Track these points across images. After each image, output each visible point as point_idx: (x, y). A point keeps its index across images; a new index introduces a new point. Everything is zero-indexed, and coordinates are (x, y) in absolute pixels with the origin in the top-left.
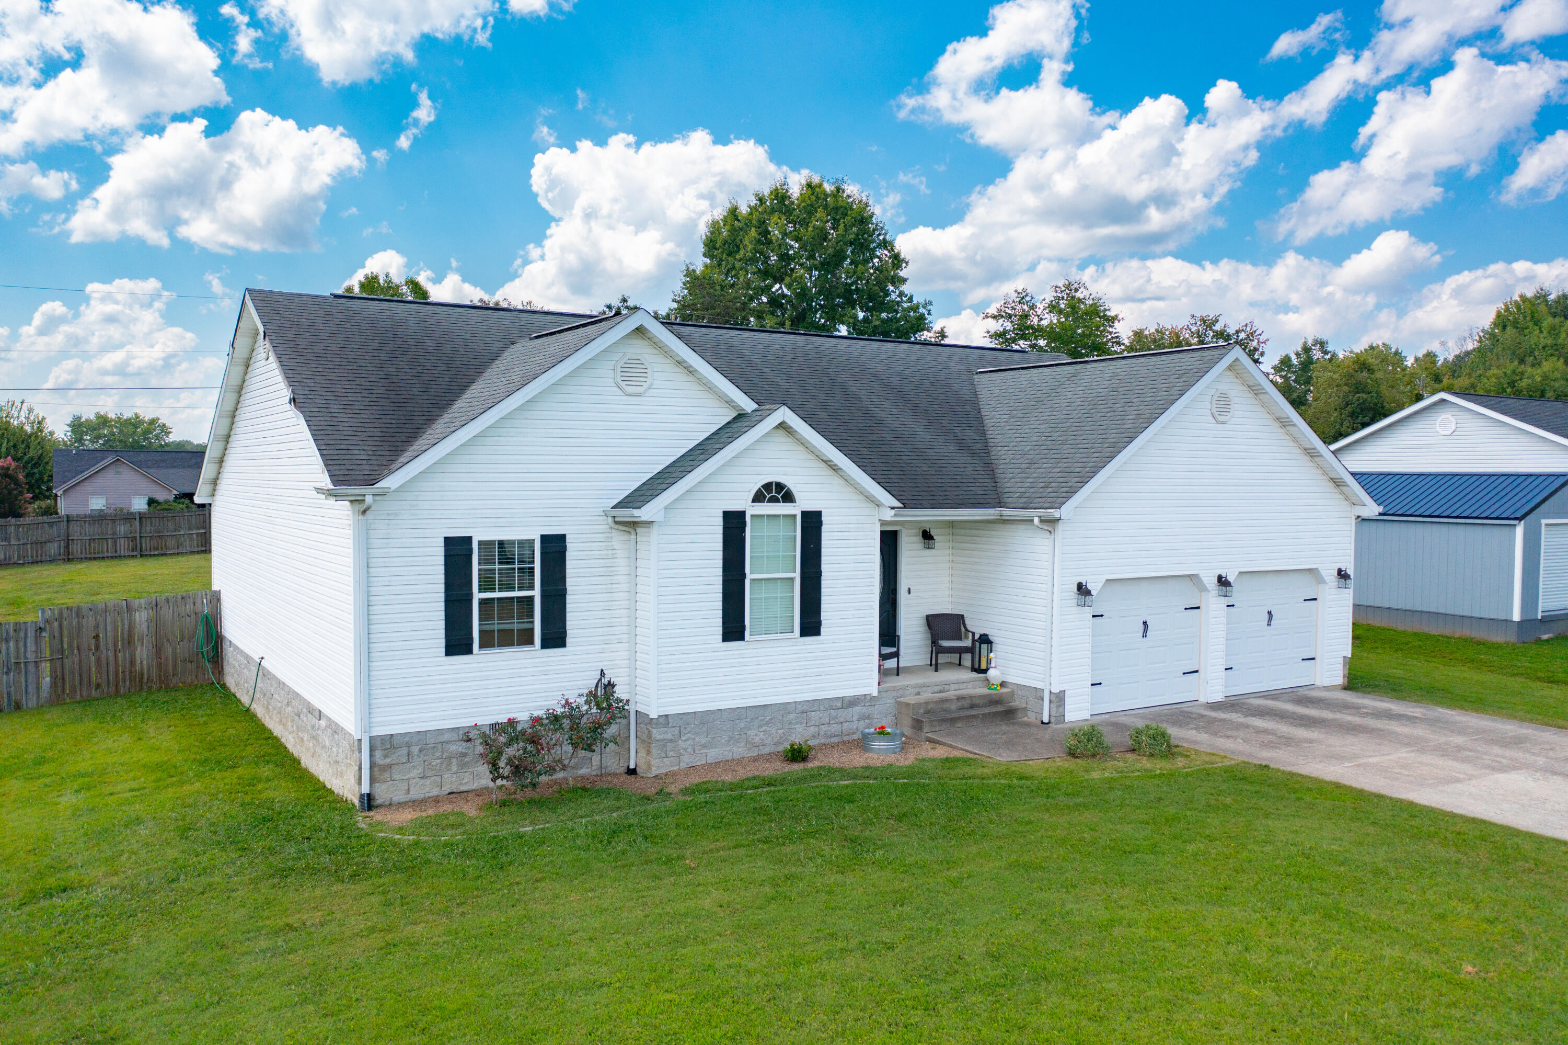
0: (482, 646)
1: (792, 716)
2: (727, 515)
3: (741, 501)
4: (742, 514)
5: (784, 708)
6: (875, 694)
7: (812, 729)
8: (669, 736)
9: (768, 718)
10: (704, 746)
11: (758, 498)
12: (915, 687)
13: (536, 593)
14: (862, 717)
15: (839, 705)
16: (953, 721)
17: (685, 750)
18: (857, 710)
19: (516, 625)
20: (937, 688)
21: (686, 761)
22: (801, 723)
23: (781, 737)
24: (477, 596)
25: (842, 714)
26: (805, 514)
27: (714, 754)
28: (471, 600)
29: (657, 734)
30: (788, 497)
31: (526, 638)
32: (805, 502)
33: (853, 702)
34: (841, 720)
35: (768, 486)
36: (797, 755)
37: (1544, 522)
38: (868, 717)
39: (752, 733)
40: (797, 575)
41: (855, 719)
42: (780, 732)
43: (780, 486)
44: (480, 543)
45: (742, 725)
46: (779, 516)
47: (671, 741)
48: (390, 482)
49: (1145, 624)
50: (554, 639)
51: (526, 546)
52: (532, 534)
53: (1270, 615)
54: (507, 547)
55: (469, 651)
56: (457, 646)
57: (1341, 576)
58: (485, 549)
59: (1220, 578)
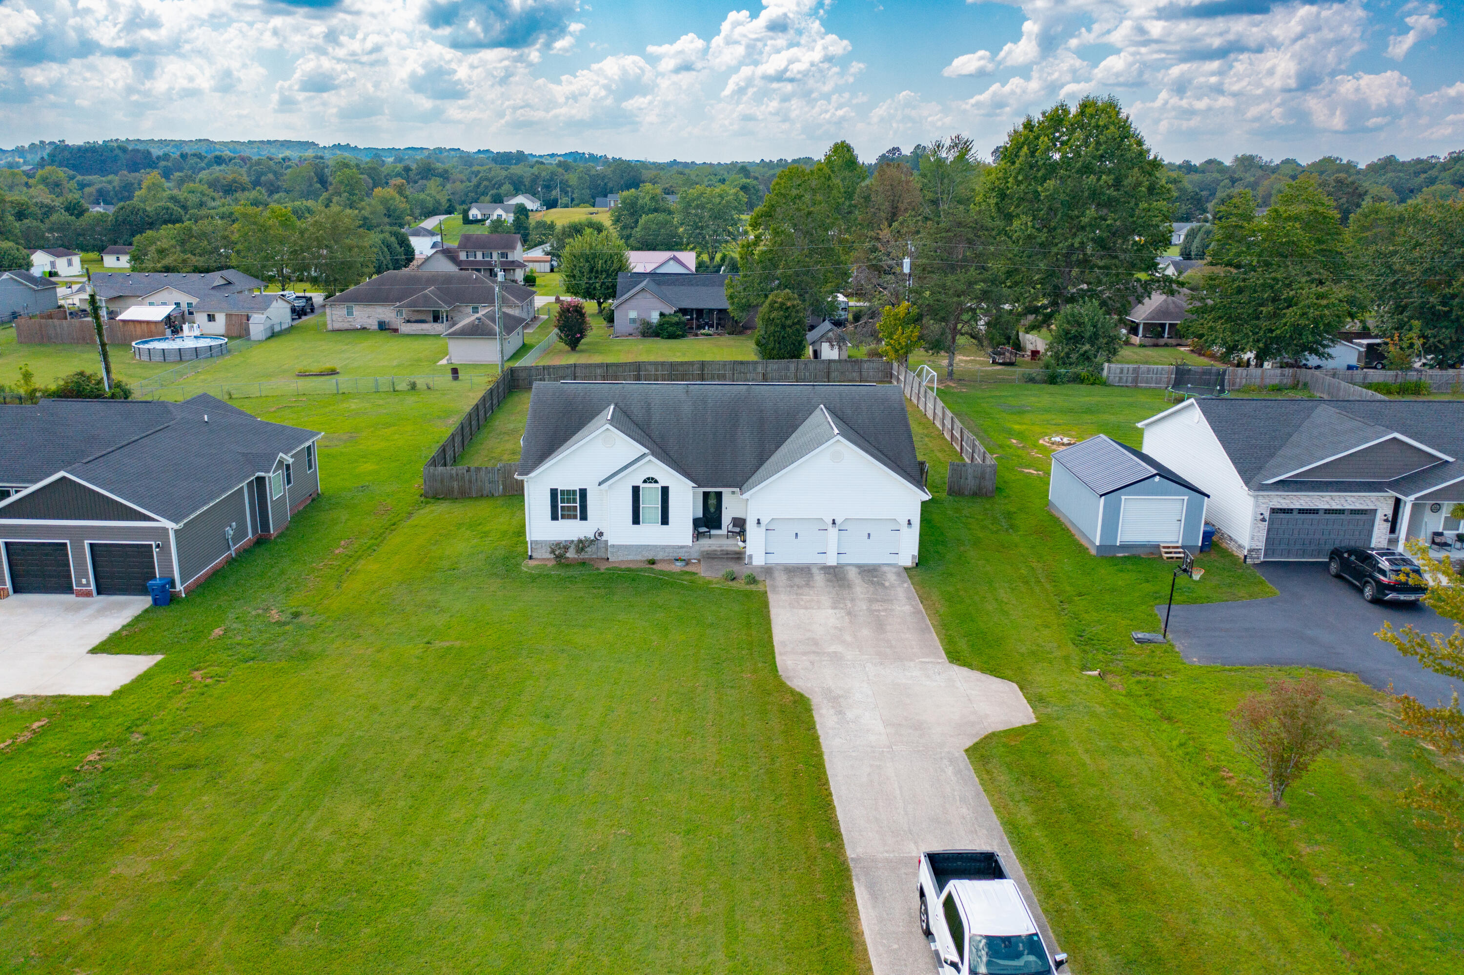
0: (562, 518)
1: (658, 549)
2: (633, 487)
3: (639, 482)
4: (639, 487)
5: (656, 546)
6: (690, 545)
7: (666, 554)
10: (627, 555)
11: (645, 481)
12: (709, 544)
13: (578, 505)
14: (686, 552)
15: (677, 547)
16: (713, 558)
17: (622, 555)
18: (684, 550)
19: (572, 513)
20: (718, 546)
21: (620, 558)
22: (662, 552)
23: (654, 555)
24: (560, 505)
25: (678, 550)
26: (662, 487)
27: (630, 558)
28: (558, 505)
30: (656, 482)
31: (575, 517)
32: (663, 483)
33: (682, 547)
34: (678, 552)
35: (648, 479)
36: (652, 562)
37: (1123, 498)
39: (643, 553)
40: (660, 506)
41: (684, 552)
42: (654, 553)
43: (653, 479)
44: (560, 490)
45: (640, 550)
46: (653, 487)
47: (615, 552)
48: (532, 475)
49: (797, 534)
50: (584, 517)
51: (574, 492)
52: (577, 488)
53: (869, 535)
54: (568, 492)
55: (557, 519)
56: (554, 517)
57: (909, 523)
58: (562, 492)
59: (834, 520)
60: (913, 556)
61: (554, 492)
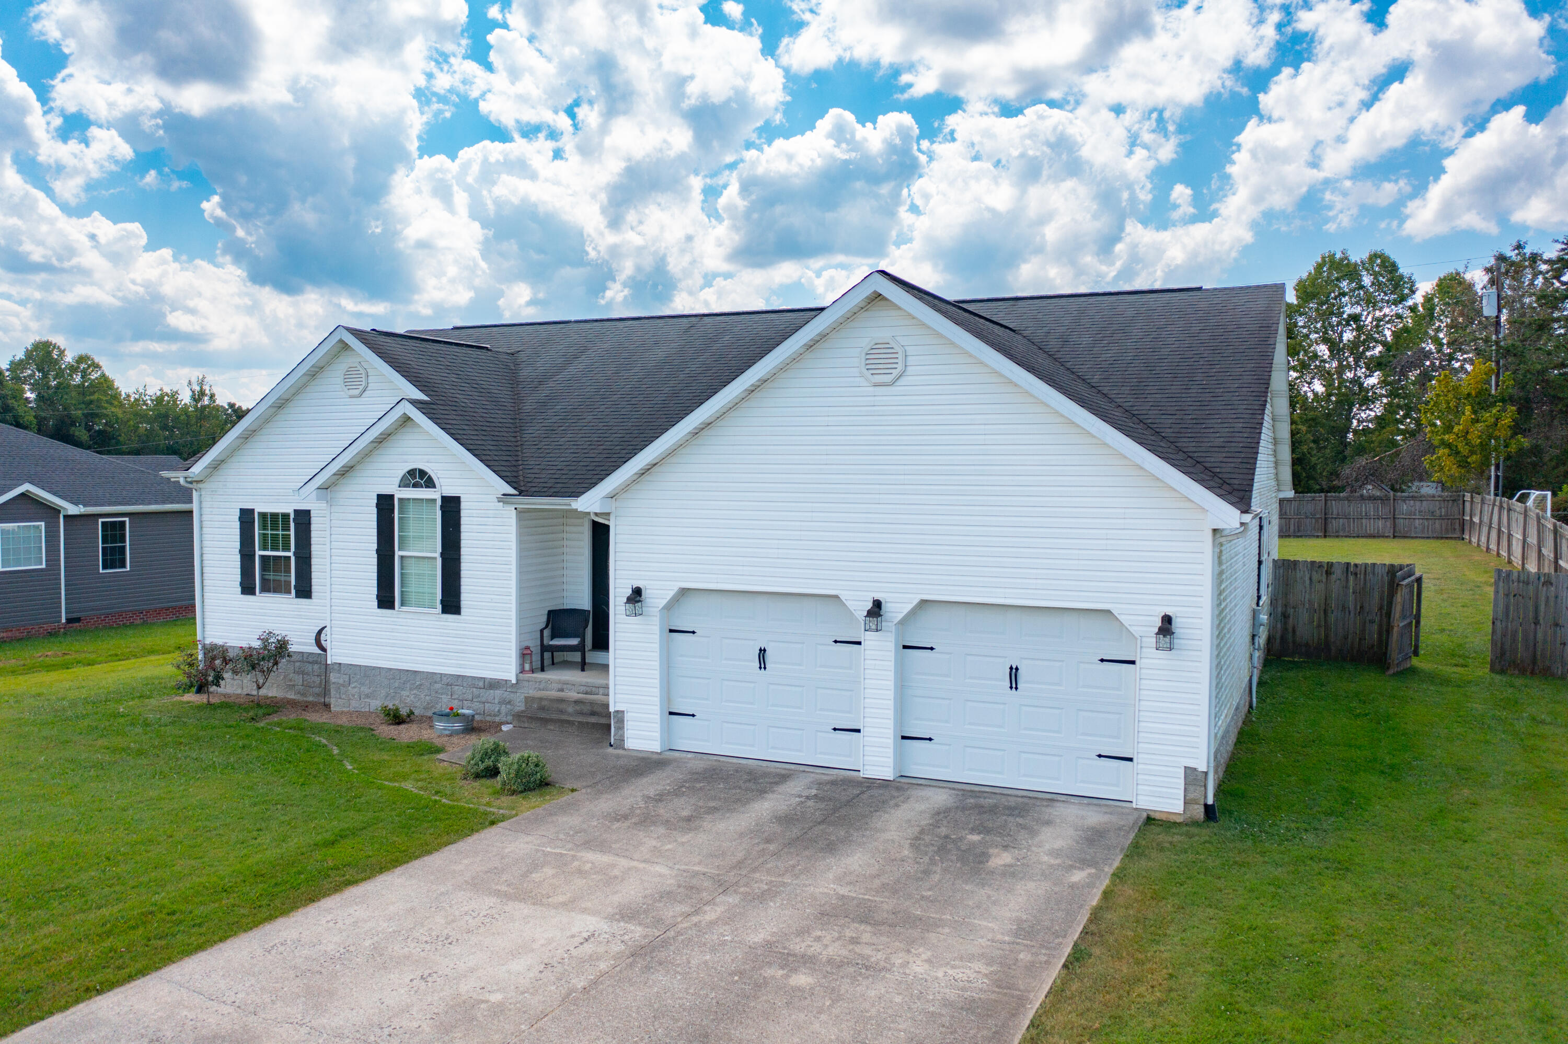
0: (261, 588)
1: (438, 686)
2: (380, 497)
3: (390, 487)
4: (392, 497)
5: (432, 677)
6: (514, 681)
7: (456, 701)
8: (341, 681)
9: (418, 683)
10: (367, 696)
11: (404, 483)
12: (559, 682)
13: (293, 554)
14: (503, 702)
15: (481, 684)
17: (353, 696)
18: (498, 693)
19: (281, 577)
20: (583, 689)
21: (355, 705)
22: (447, 695)
23: (428, 704)
24: (259, 553)
25: (485, 695)
26: (445, 499)
28: (254, 555)
29: (333, 677)
30: (430, 483)
31: (286, 588)
32: (447, 487)
33: (493, 684)
34: (484, 699)
35: (412, 473)
36: (399, 718)
38: (509, 702)
39: (404, 693)
40: (439, 555)
41: (496, 701)
42: (427, 698)
43: (422, 473)
44: (259, 513)
45: (396, 685)
46: (422, 500)
47: (343, 686)
49: (762, 651)
50: (304, 591)
51: (286, 516)
52: (289, 509)
53: (1014, 672)
54: (274, 516)
55: (253, 593)
56: (247, 588)
57: (1166, 626)
58: (263, 516)
59: (877, 604)
60: (1190, 772)
61: (246, 516)
